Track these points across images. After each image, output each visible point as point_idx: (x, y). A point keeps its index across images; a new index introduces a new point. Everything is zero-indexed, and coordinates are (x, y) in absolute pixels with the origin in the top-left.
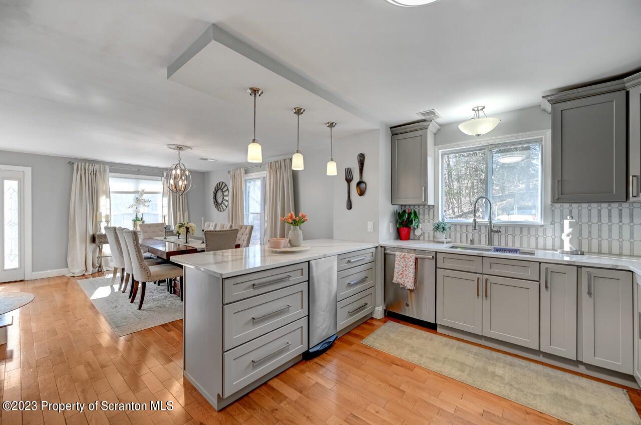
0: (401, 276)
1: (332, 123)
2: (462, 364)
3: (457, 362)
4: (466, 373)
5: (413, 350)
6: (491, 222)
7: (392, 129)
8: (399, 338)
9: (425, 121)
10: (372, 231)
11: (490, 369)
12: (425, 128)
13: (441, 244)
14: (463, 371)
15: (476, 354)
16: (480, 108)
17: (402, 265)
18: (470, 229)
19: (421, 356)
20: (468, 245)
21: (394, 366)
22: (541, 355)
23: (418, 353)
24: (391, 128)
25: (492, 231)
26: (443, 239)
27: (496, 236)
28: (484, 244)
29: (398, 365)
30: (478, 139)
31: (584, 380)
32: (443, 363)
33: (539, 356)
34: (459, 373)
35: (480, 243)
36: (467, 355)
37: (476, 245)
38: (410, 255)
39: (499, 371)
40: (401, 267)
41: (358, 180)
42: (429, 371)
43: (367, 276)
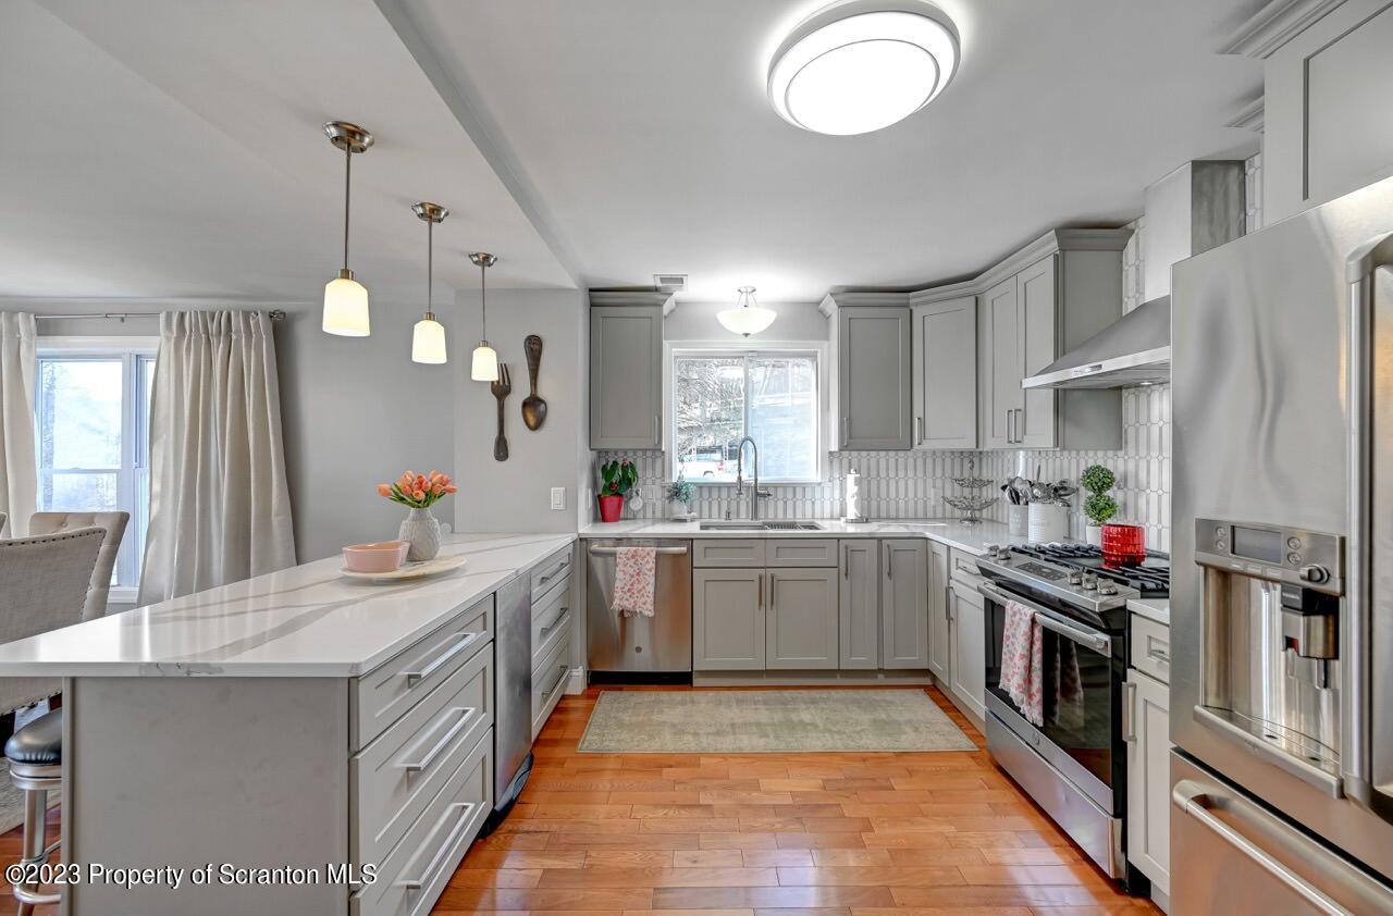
0: (629, 594)
1: (487, 257)
2: (758, 724)
3: (750, 724)
4: (772, 737)
5: (679, 731)
6: (756, 480)
7: (593, 293)
8: (641, 718)
9: (656, 290)
10: (561, 507)
11: (794, 717)
12: (659, 305)
13: (682, 524)
14: (766, 736)
15: (765, 703)
16: (749, 290)
17: (632, 570)
18: (734, 492)
19: (696, 734)
20: (723, 521)
21: (666, 770)
22: (838, 676)
23: (689, 733)
24: (591, 290)
25: (757, 494)
26: (684, 515)
27: (761, 502)
28: (744, 518)
29: (671, 767)
30: (748, 339)
31: (887, 692)
32: (734, 734)
33: (835, 677)
34: (762, 742)
35: (738, 517)
36: (756, 709)
37: (734, 521)
38: (648, 549)
39: (806, 717)
40: (628, 577)
41: (527, 394)
42: (725, 756)
43: (566, 606)
